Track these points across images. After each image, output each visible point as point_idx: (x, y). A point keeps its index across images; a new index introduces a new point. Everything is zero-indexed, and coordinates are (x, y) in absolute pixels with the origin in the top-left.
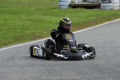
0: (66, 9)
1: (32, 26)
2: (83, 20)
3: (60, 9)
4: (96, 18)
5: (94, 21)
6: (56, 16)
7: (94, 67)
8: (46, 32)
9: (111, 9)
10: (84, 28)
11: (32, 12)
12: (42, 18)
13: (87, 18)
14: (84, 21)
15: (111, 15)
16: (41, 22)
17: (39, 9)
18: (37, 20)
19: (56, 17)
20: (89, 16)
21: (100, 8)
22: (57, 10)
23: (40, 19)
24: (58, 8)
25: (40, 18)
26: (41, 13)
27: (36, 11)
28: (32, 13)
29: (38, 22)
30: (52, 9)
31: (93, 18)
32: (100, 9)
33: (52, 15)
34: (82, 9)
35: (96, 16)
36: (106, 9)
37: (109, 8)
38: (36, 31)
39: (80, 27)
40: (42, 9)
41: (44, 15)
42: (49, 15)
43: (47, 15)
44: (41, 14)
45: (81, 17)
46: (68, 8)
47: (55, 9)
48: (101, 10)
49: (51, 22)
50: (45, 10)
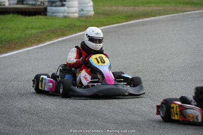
2: (18, 35)
4: (39, 31)
5: (37, 37)
9: (65, 17)
10: (19, 49)
13: (24, 31)
14: (19, 37)
15: (66, 27)
20: (27, 28)
21: (46, 15)
31: (34, 31)
32: (45, 17)
34: (15, 16)
35: (40, 28)
36: (55, 16)
37: (61, 15)
39: (12, 46)
45: (15, 30)
48: (48, 18)
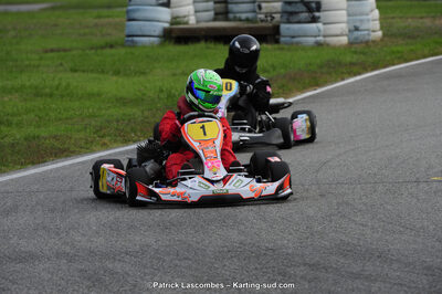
0: (152, 46)
1: (28, 111)
3: (130, 46)
6: (117, 73)
7: (258, 257)
8: (82, 135)
9: (319, 44)
11: (27, 63)
12: (64, 84)
15: (321, 67)
16: (62, 96)
17: (52, 51)
18: (47, 90)
19: (115, 78)
21: (277, 42)
22: (122, 51)
23: (60, 84)
24: (123, 45)
25: (56, 82)
26: (61, 64)
27: (41, 59)
28: (27, 66)
29: (51, 95)
30: (102, 48)
32: (276, 46)
33: (103, 72)
34: (212, 45)
36: (297, 43)
37: (311, 40)
38: (43, 132)
40: (65, 50)
41: (74, 70)
42: (92, 71)
43: (84, 71)
44: (61, 68)
46: (161, 44)
47: (111, 46)
48: (282, 49)
49: (99, 95)
50: (74, 52)
